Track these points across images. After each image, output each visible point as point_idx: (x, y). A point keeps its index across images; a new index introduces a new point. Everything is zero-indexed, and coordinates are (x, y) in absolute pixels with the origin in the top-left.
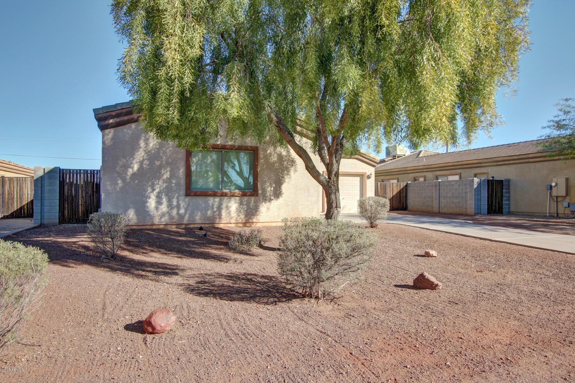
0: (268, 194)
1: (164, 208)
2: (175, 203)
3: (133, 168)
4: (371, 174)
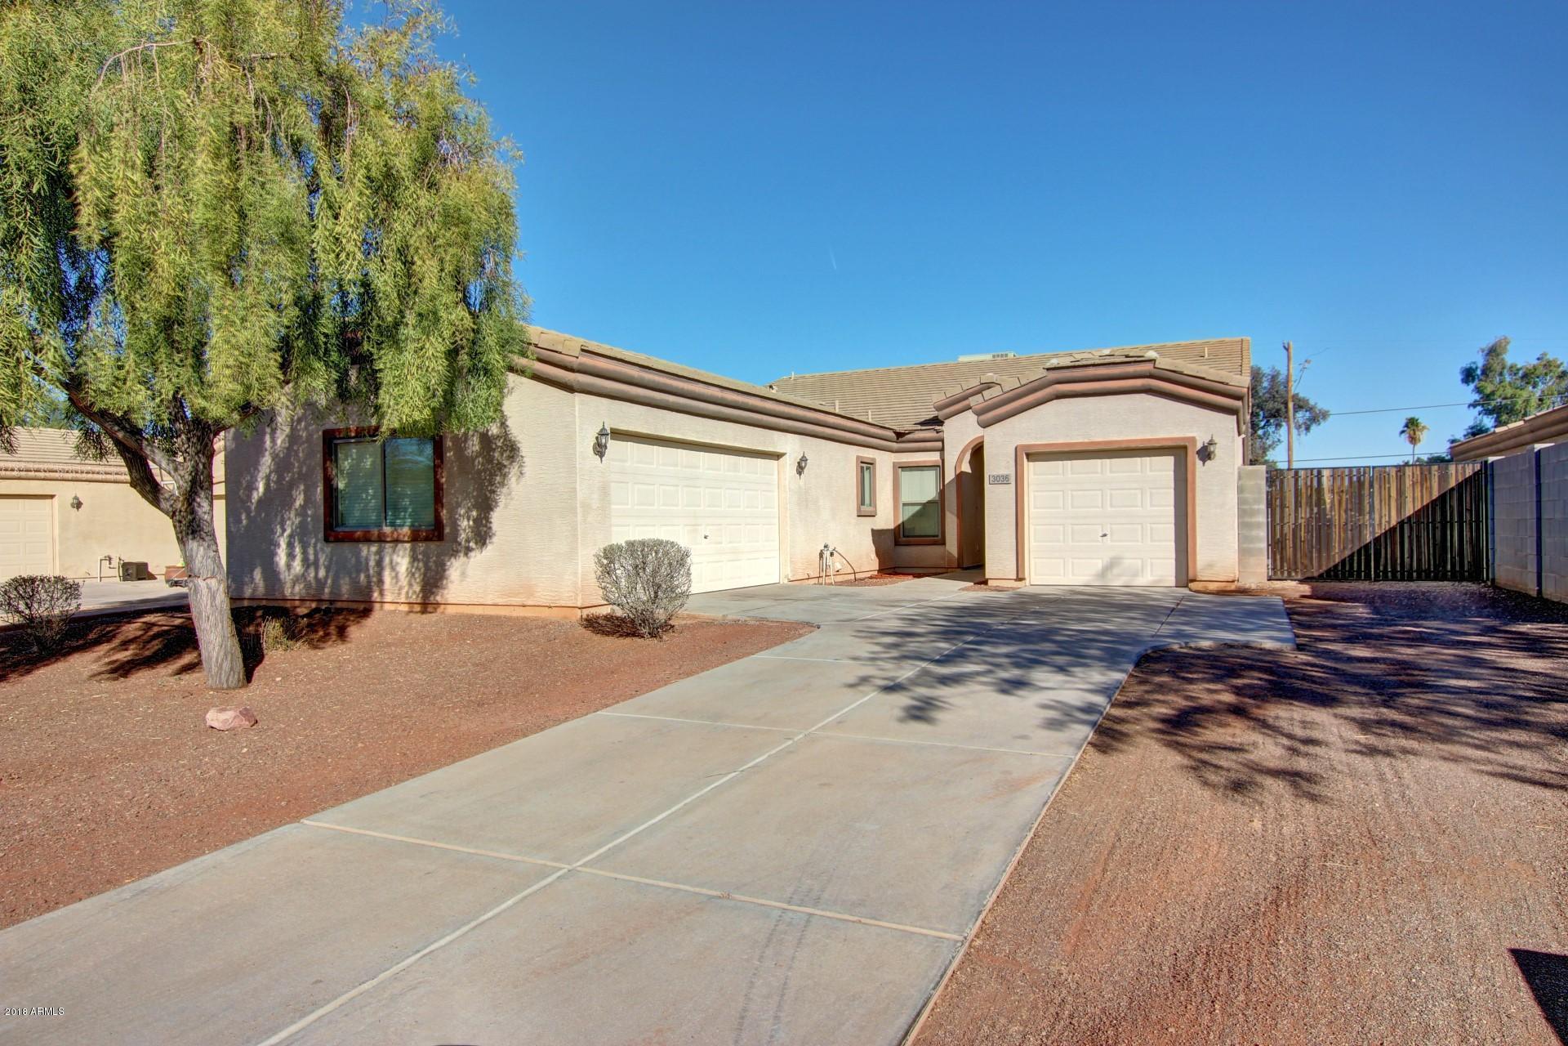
0: (463, 537)
1: (297, 566)
2: (312, 557)
3: (257, 489)
4: (1211, 443)
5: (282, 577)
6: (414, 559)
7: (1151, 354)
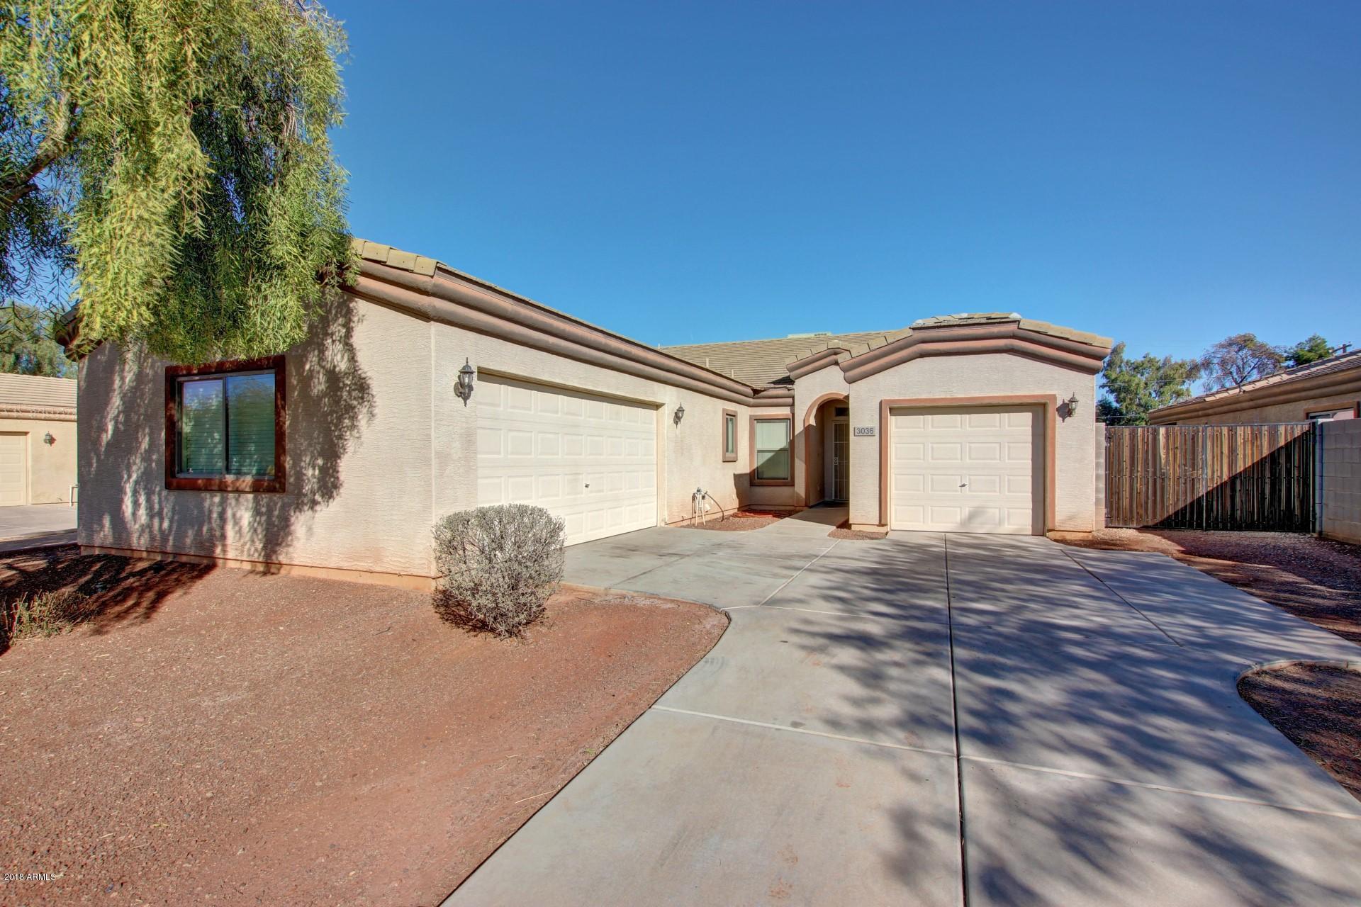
0: (307, 489)
1: (142, 512)
2: (157, 506)
3: (107, 432)
4: (1072, 400)
5: (128, 526)
6: (257, 512)
7: (1015, 316)
